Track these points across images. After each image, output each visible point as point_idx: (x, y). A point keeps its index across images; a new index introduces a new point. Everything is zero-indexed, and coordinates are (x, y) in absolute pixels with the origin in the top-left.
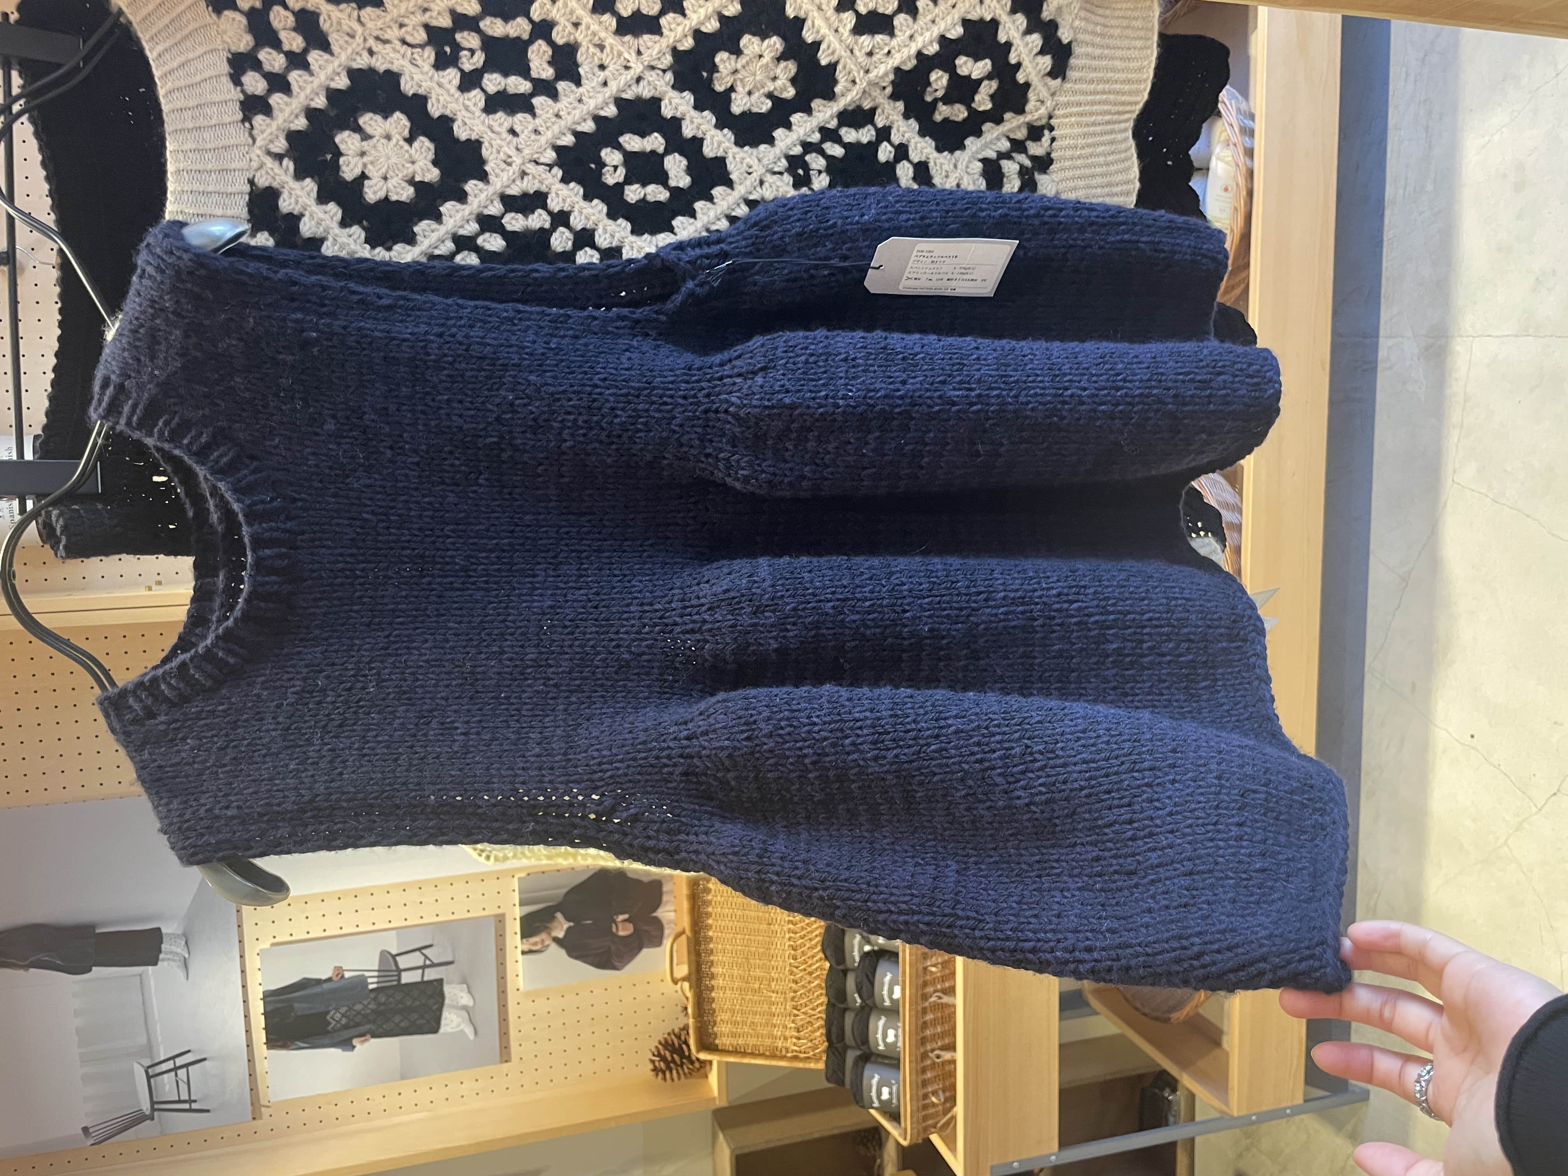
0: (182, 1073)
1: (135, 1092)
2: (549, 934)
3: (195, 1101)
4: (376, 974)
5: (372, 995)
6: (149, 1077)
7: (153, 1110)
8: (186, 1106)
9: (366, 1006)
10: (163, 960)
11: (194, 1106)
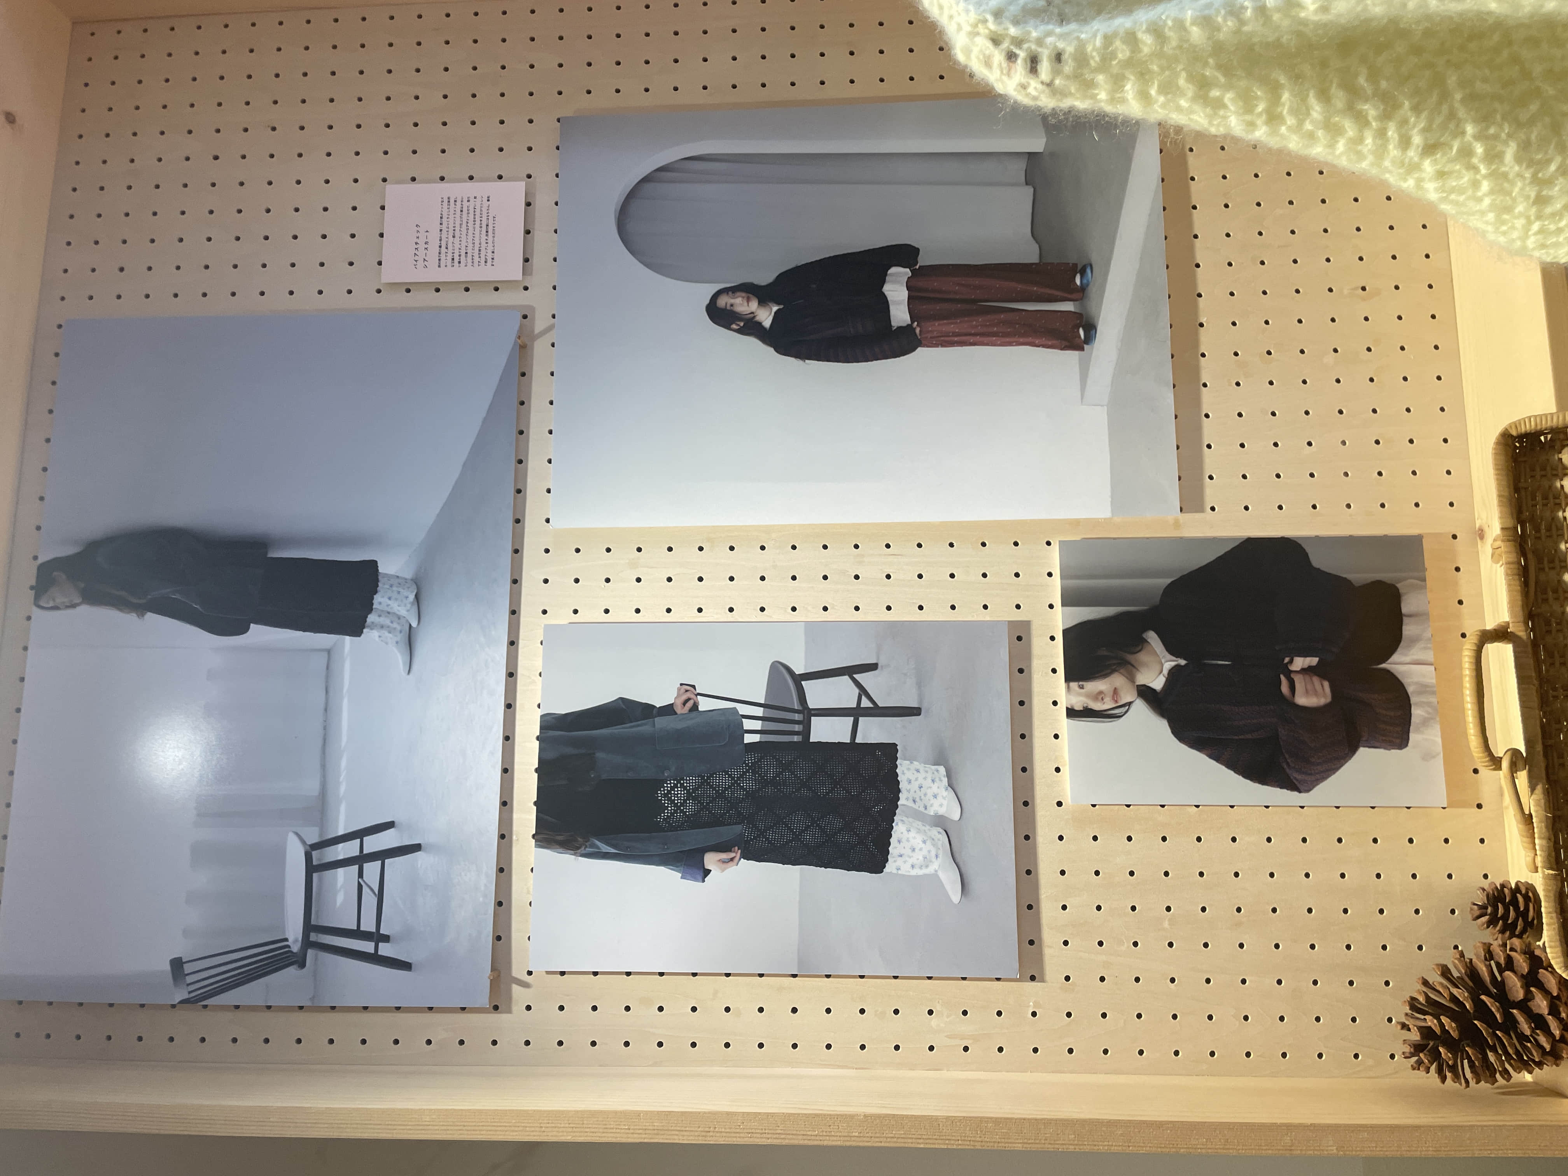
0: (372, 869)
1: (278, 899)
2: (1132, 679)
3: (386, 939)
4: (759, 712)
5: (750, 759)
6: (311, 869)
7: (307, 943)
8: (368, 947)
9: (735, 782)
10: (373, 626)
11: (385, 950)
